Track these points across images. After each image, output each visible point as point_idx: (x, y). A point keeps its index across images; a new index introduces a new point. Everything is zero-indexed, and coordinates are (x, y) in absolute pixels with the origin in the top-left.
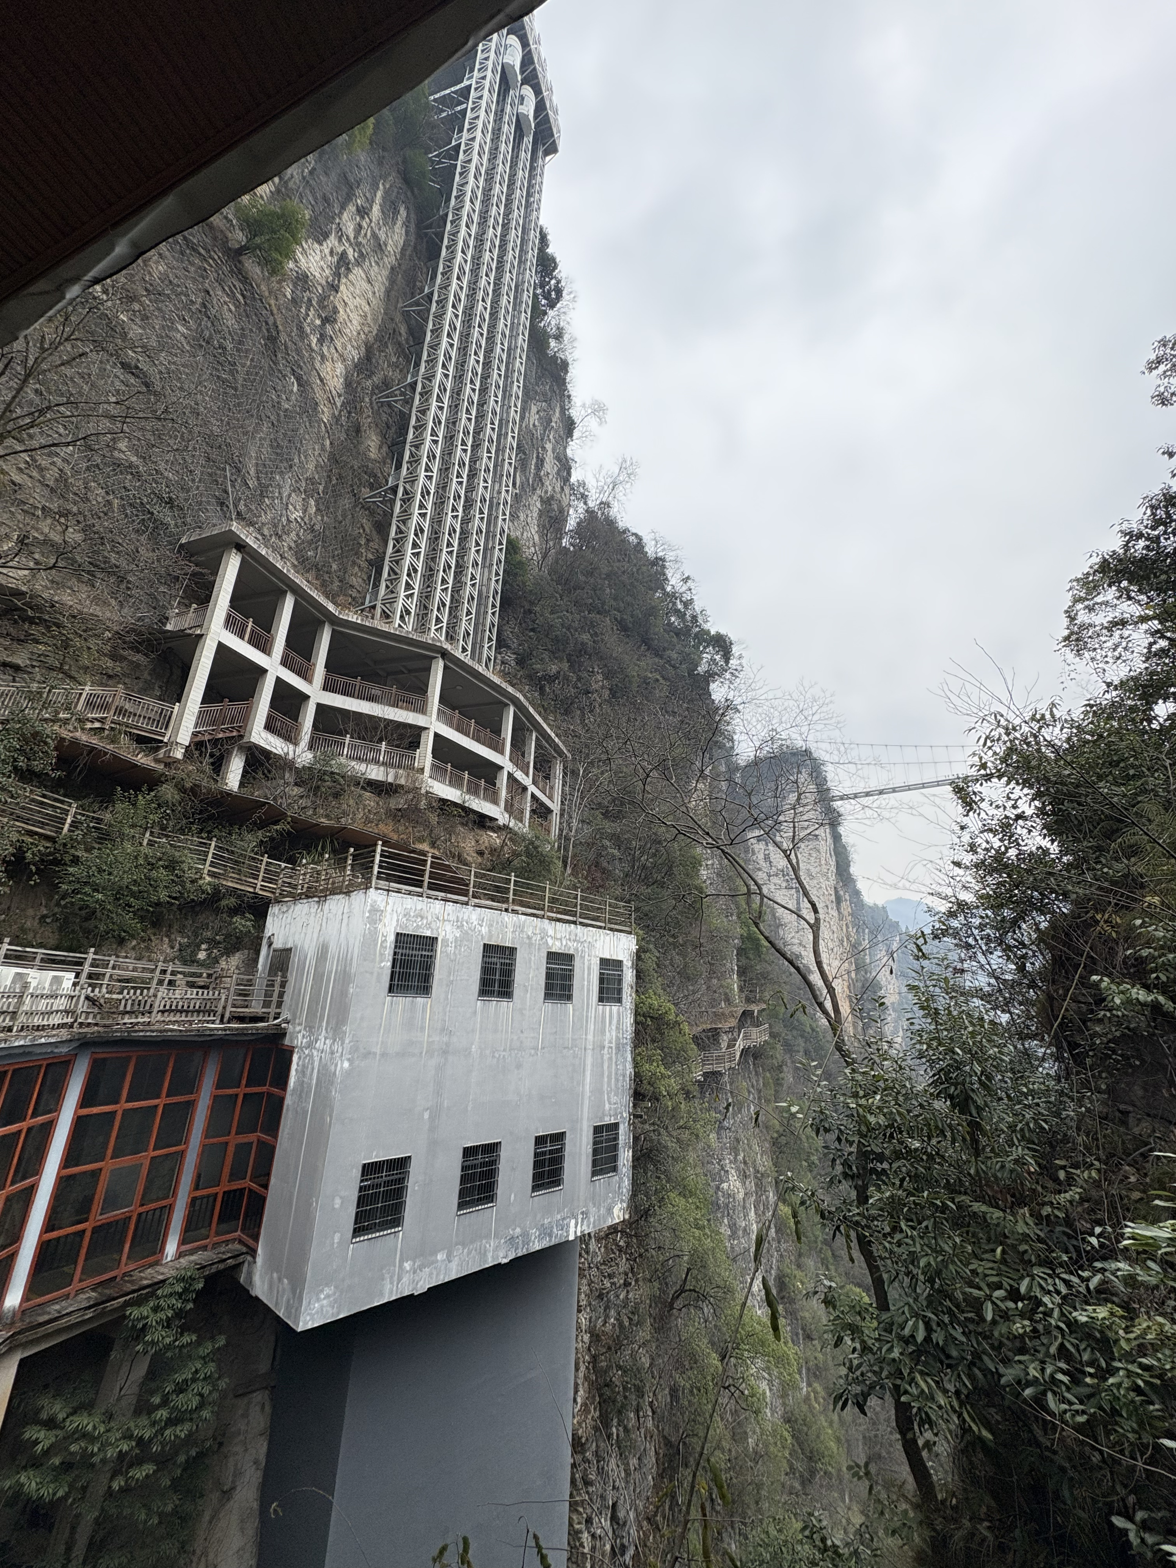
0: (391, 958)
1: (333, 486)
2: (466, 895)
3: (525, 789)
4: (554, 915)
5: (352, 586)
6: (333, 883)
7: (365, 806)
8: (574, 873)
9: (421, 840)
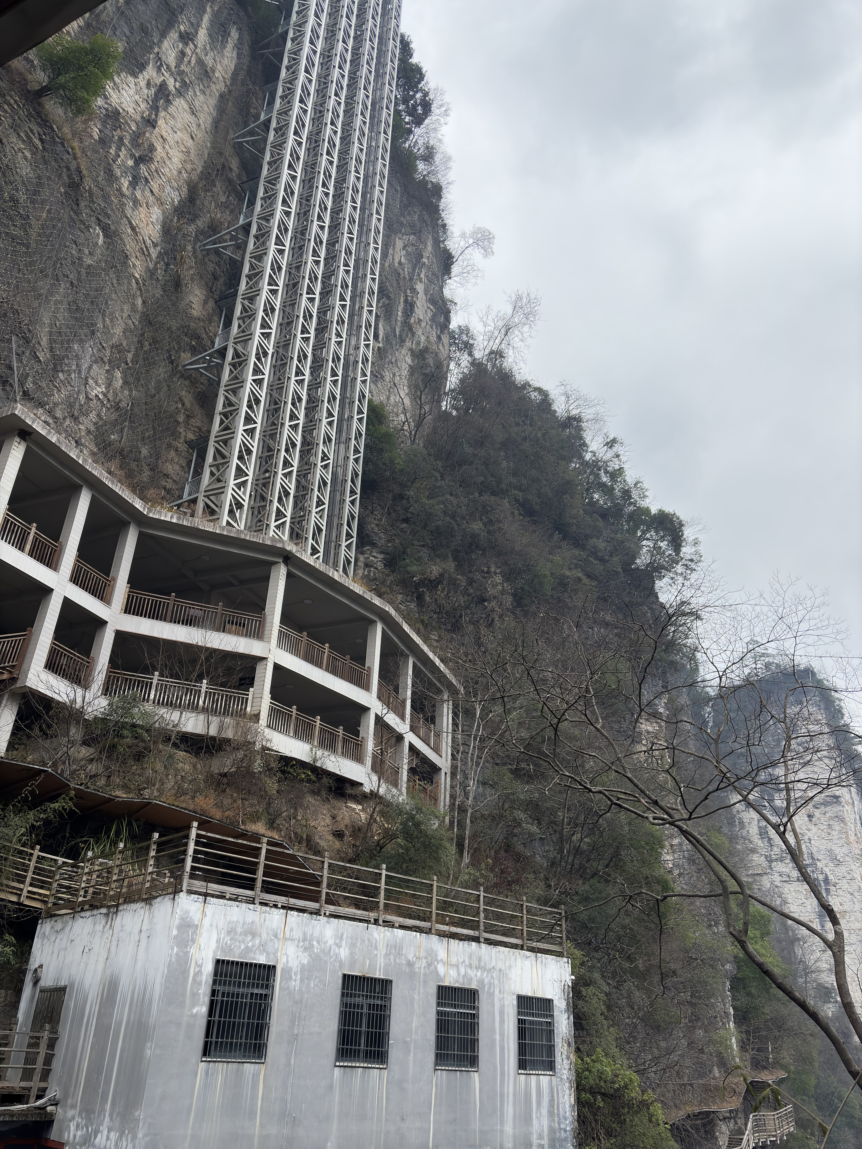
0: (207, 1000)
1: (145, 353)
2: (316, 900)
3: (400, 738)
4: (445, 928)
5: (166, 476)
6: (130, 885)
7: (177, 770)
8: (475, 863)
9: (255, 818)
